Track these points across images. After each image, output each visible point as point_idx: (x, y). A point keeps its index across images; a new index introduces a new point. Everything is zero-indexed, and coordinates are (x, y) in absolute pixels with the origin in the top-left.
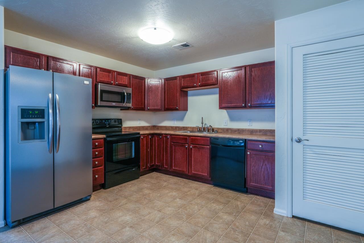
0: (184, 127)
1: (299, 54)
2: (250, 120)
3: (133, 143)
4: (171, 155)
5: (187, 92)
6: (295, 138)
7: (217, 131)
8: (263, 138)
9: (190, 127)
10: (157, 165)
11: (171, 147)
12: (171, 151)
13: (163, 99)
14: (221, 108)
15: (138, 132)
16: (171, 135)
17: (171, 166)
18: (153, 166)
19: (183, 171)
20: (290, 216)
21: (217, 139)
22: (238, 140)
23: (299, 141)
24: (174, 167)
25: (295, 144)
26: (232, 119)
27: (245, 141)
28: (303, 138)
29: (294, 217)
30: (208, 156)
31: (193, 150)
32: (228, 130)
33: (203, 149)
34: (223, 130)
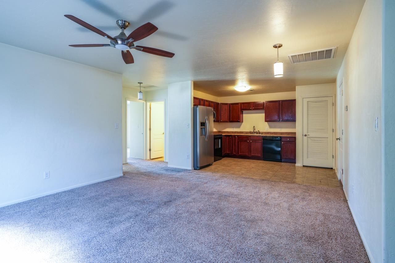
0: (241, 132)
1: (305, 101)
2: (281, 127)
3: (220, 140)
4: (238, 147)
5: (243, 111)
6: (304, 134)
7: (262, 133)
8: (290, 136)
9: (245, 132)
10: (228, 153)
11: (238, 142)
12: (238, 145)
13: (229, 116)
14: (266, 121)
15: (221, 134)
16: (238, 136)
17: (238, 153)
18: (226, 153)
19: (246, 155)
20: (302, 166)
21: (266, 137)
22: (277, 137)
23: (306, 136)
24: (240, 153)
25: (304, 137)
26: (270, 127)
27: (281, 137)
28: (307, 134)
30: (261, 146)
31: (252, 143)
32: (268, 133)
33: (258, 142)
34: (266, 133)
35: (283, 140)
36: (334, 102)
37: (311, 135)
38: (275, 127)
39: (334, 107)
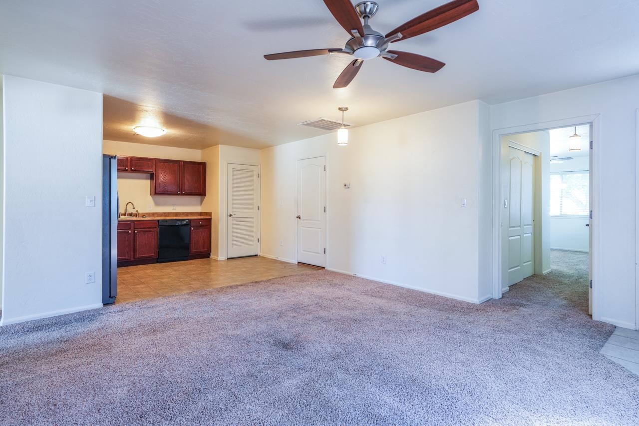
2: (173, 205)
6: (229, 214)
8: (202, 217)
14: (151, 194)
20: (226, 258)
22: (184, 220)
23: (230, 216)
25: (229, 217)
26: (157, 204)
27: (190, 220)
28: (232, 214)
29: (228, 259)
30: (156, 237)
31: (137, 235)
32: (153, 214)
33: (150, 231)
34: (149, 214)
35: (192, 224)
36: (259, 173)
37: (238, 214)
38: (164, 204)
39: (259, 179)
